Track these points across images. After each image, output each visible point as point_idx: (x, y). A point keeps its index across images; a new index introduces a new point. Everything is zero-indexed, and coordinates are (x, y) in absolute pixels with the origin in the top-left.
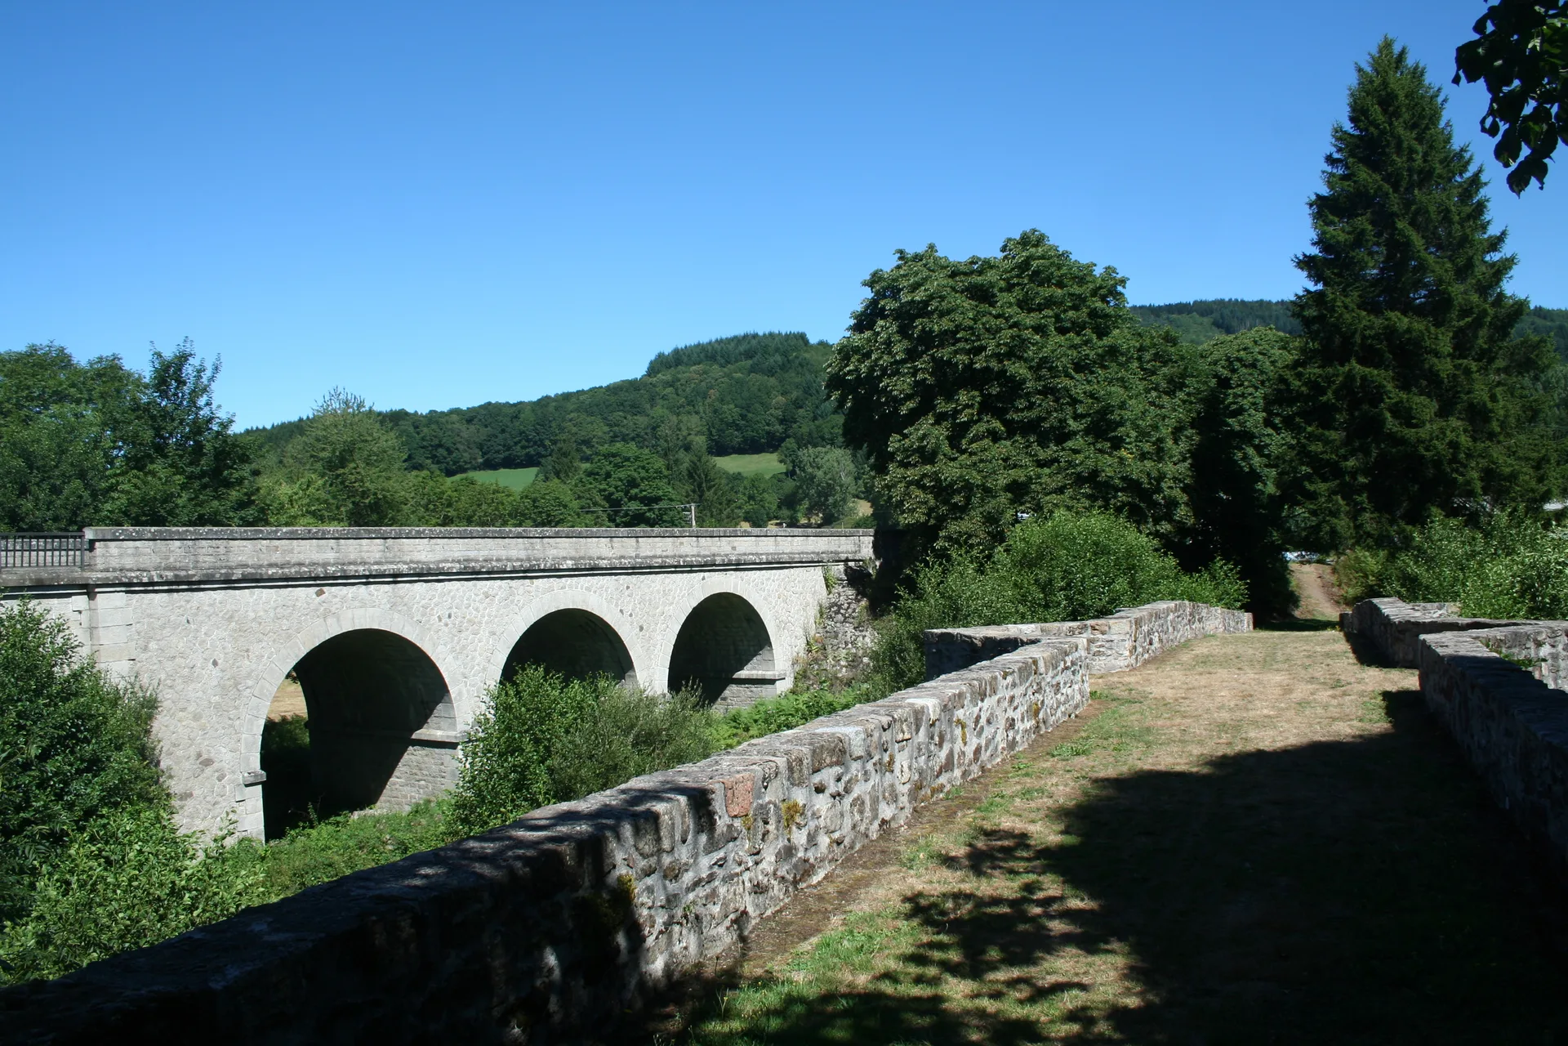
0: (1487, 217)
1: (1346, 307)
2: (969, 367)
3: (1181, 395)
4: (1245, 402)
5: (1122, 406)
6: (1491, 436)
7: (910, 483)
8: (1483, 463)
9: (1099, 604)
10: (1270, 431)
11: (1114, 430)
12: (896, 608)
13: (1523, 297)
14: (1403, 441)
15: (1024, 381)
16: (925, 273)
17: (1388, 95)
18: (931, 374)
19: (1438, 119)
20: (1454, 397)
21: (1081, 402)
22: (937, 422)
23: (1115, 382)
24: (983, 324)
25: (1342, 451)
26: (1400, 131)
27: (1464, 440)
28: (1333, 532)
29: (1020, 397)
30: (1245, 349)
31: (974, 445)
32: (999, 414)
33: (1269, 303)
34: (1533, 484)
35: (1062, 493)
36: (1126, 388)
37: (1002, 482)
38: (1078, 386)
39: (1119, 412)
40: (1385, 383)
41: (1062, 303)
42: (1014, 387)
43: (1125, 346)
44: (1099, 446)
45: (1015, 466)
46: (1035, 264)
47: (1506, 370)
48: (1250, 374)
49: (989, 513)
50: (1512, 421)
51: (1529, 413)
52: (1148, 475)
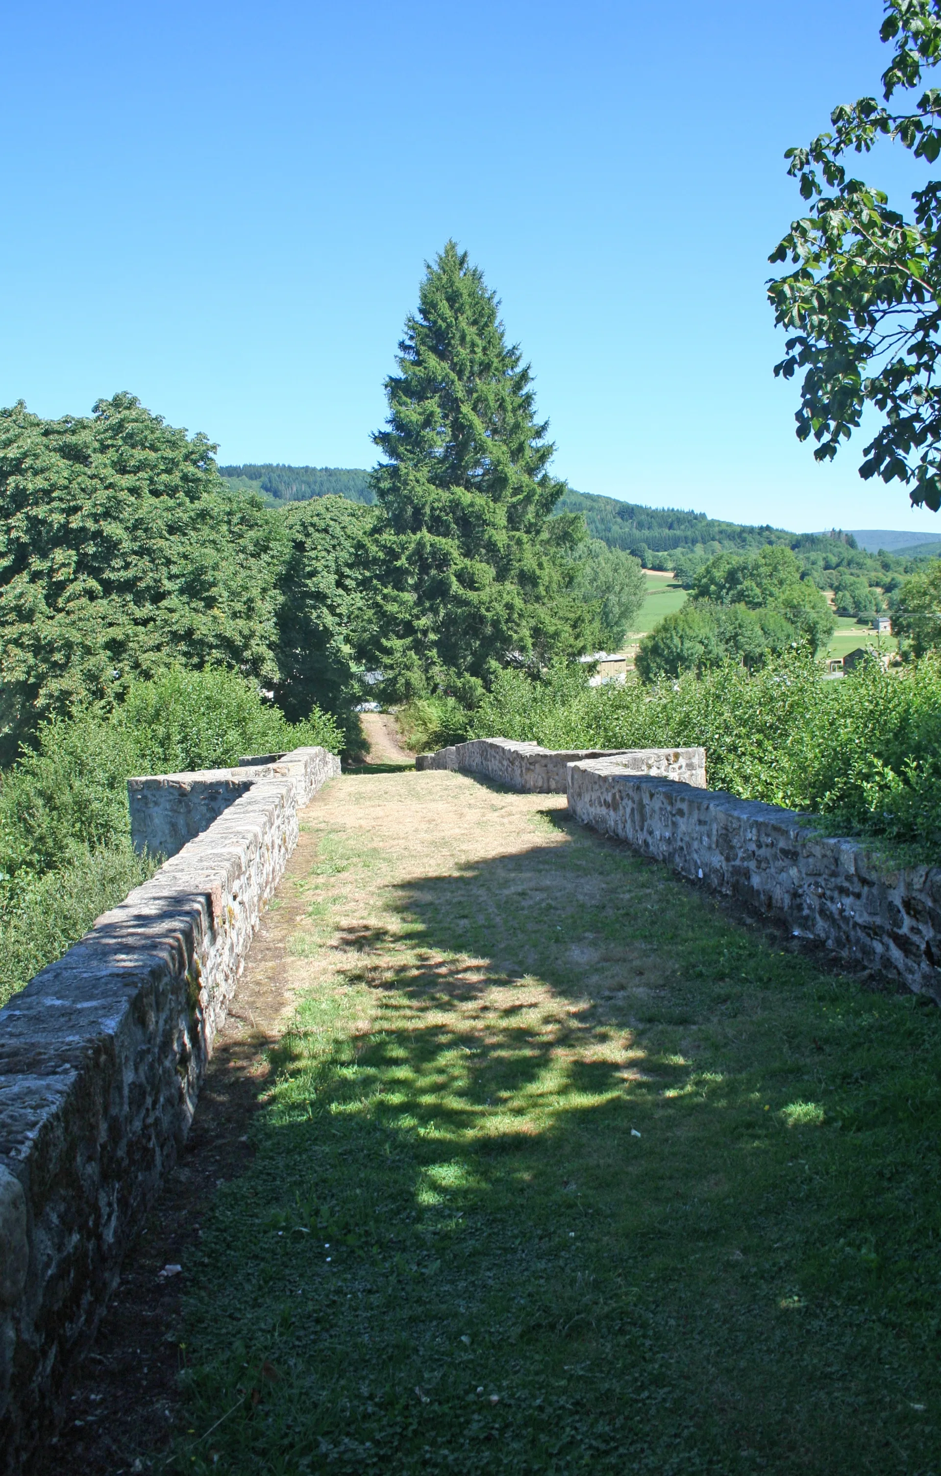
0: (533, 408)
1: (418, 481)
2: (65, 526)
3: (265, 557)
4: (318, 564)
5: (215, 567)
6: (538, 599)
7: (9, 642)
8: (533, 622)
9: (213, 756)
10: (340, 591)
11: (208, 590)
12: (20, 764)
13: (562, 480)
14: (466, 603)
15: (120, 542)
16: (18, 431)
17: (453, 292)
18: (26, 532)
19: (495, 317)
20: (508, 564)
21: (175, 563)
22: (32, 581)
23: (207, 544)
24: (79, 484)
25: (415, 611)
26: (464, 325)
27: (518, 603)
28: (408, 684)
29: (116, 556)
30: (318, 515)
31: (71, 604)
32: (95, 573)
33: (314, 469)
34: (572, 640)
35: (159, 650)
36: (218, 550)
37: (102, 640)
38: (172, 546)
39: (212, 573)
40: (452, 550)
41: (156, 466)
42: (110, 547)
43: (216, 510)
44: (193, 605)
45: (111, 625)
46: (129, 427)
47: (548, 542)
48: (323, 539)
49: (89, 671)
50: (555, 586)
51: (567, 579)
52: (240, 632)
